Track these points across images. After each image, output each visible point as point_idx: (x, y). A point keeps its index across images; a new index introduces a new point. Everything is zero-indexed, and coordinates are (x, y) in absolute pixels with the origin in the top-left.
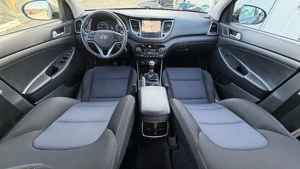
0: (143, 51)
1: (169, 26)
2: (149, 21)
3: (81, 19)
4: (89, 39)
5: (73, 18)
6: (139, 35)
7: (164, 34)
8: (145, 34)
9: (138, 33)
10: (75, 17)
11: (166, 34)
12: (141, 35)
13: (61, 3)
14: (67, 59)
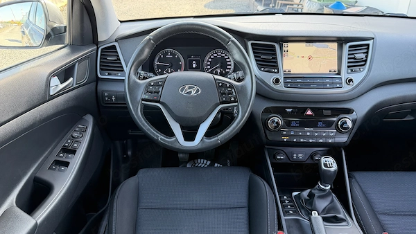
0: (288, 124)
1: (363, 56)
2: (303, 45)
3: (116, 44)
4: (147, 97)
5: (95, 41)
6: (277, 81)
7: (351, 76)
8: (292, 79)
9: (276, 76)
10: (102, 37)
11: (357, 77)
12: (282, 80)
13: (77, 6)
14: (74, 152)
